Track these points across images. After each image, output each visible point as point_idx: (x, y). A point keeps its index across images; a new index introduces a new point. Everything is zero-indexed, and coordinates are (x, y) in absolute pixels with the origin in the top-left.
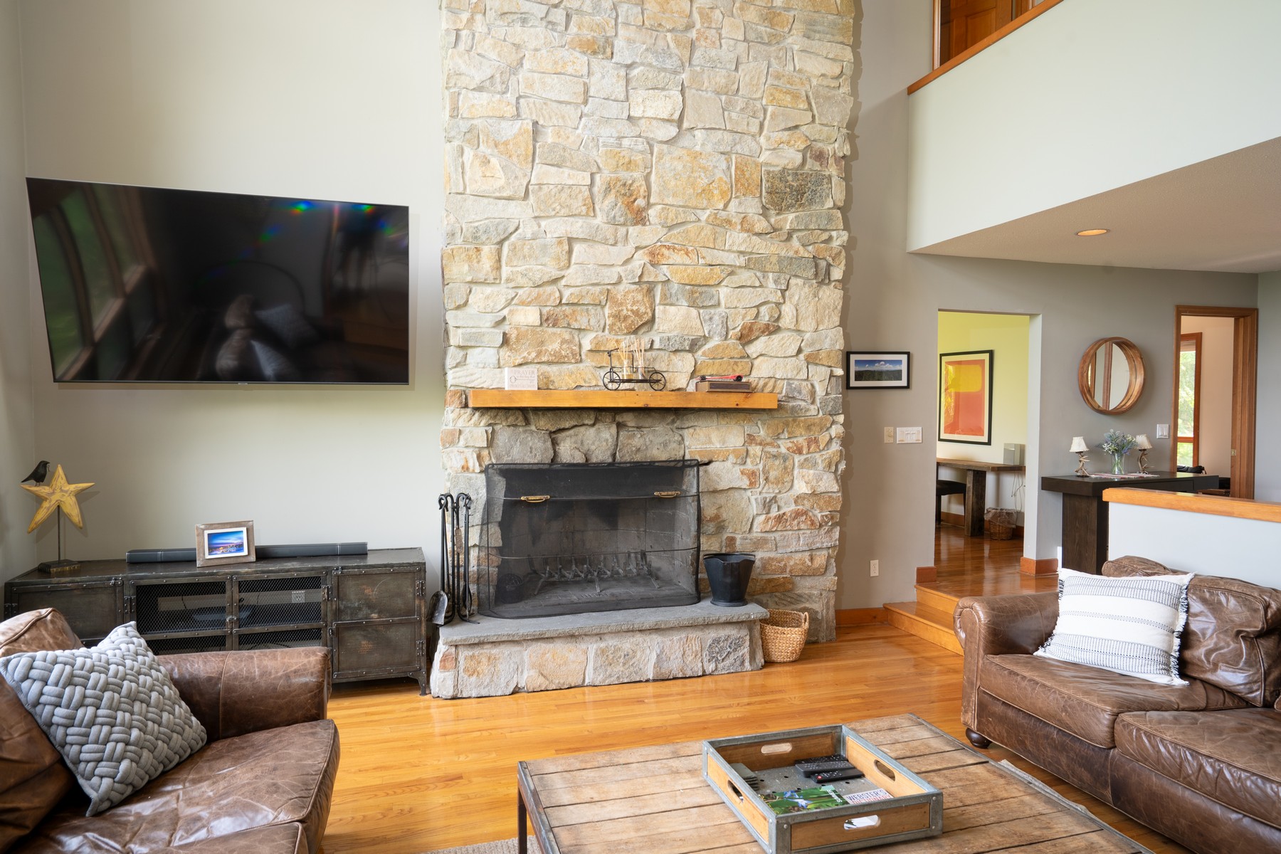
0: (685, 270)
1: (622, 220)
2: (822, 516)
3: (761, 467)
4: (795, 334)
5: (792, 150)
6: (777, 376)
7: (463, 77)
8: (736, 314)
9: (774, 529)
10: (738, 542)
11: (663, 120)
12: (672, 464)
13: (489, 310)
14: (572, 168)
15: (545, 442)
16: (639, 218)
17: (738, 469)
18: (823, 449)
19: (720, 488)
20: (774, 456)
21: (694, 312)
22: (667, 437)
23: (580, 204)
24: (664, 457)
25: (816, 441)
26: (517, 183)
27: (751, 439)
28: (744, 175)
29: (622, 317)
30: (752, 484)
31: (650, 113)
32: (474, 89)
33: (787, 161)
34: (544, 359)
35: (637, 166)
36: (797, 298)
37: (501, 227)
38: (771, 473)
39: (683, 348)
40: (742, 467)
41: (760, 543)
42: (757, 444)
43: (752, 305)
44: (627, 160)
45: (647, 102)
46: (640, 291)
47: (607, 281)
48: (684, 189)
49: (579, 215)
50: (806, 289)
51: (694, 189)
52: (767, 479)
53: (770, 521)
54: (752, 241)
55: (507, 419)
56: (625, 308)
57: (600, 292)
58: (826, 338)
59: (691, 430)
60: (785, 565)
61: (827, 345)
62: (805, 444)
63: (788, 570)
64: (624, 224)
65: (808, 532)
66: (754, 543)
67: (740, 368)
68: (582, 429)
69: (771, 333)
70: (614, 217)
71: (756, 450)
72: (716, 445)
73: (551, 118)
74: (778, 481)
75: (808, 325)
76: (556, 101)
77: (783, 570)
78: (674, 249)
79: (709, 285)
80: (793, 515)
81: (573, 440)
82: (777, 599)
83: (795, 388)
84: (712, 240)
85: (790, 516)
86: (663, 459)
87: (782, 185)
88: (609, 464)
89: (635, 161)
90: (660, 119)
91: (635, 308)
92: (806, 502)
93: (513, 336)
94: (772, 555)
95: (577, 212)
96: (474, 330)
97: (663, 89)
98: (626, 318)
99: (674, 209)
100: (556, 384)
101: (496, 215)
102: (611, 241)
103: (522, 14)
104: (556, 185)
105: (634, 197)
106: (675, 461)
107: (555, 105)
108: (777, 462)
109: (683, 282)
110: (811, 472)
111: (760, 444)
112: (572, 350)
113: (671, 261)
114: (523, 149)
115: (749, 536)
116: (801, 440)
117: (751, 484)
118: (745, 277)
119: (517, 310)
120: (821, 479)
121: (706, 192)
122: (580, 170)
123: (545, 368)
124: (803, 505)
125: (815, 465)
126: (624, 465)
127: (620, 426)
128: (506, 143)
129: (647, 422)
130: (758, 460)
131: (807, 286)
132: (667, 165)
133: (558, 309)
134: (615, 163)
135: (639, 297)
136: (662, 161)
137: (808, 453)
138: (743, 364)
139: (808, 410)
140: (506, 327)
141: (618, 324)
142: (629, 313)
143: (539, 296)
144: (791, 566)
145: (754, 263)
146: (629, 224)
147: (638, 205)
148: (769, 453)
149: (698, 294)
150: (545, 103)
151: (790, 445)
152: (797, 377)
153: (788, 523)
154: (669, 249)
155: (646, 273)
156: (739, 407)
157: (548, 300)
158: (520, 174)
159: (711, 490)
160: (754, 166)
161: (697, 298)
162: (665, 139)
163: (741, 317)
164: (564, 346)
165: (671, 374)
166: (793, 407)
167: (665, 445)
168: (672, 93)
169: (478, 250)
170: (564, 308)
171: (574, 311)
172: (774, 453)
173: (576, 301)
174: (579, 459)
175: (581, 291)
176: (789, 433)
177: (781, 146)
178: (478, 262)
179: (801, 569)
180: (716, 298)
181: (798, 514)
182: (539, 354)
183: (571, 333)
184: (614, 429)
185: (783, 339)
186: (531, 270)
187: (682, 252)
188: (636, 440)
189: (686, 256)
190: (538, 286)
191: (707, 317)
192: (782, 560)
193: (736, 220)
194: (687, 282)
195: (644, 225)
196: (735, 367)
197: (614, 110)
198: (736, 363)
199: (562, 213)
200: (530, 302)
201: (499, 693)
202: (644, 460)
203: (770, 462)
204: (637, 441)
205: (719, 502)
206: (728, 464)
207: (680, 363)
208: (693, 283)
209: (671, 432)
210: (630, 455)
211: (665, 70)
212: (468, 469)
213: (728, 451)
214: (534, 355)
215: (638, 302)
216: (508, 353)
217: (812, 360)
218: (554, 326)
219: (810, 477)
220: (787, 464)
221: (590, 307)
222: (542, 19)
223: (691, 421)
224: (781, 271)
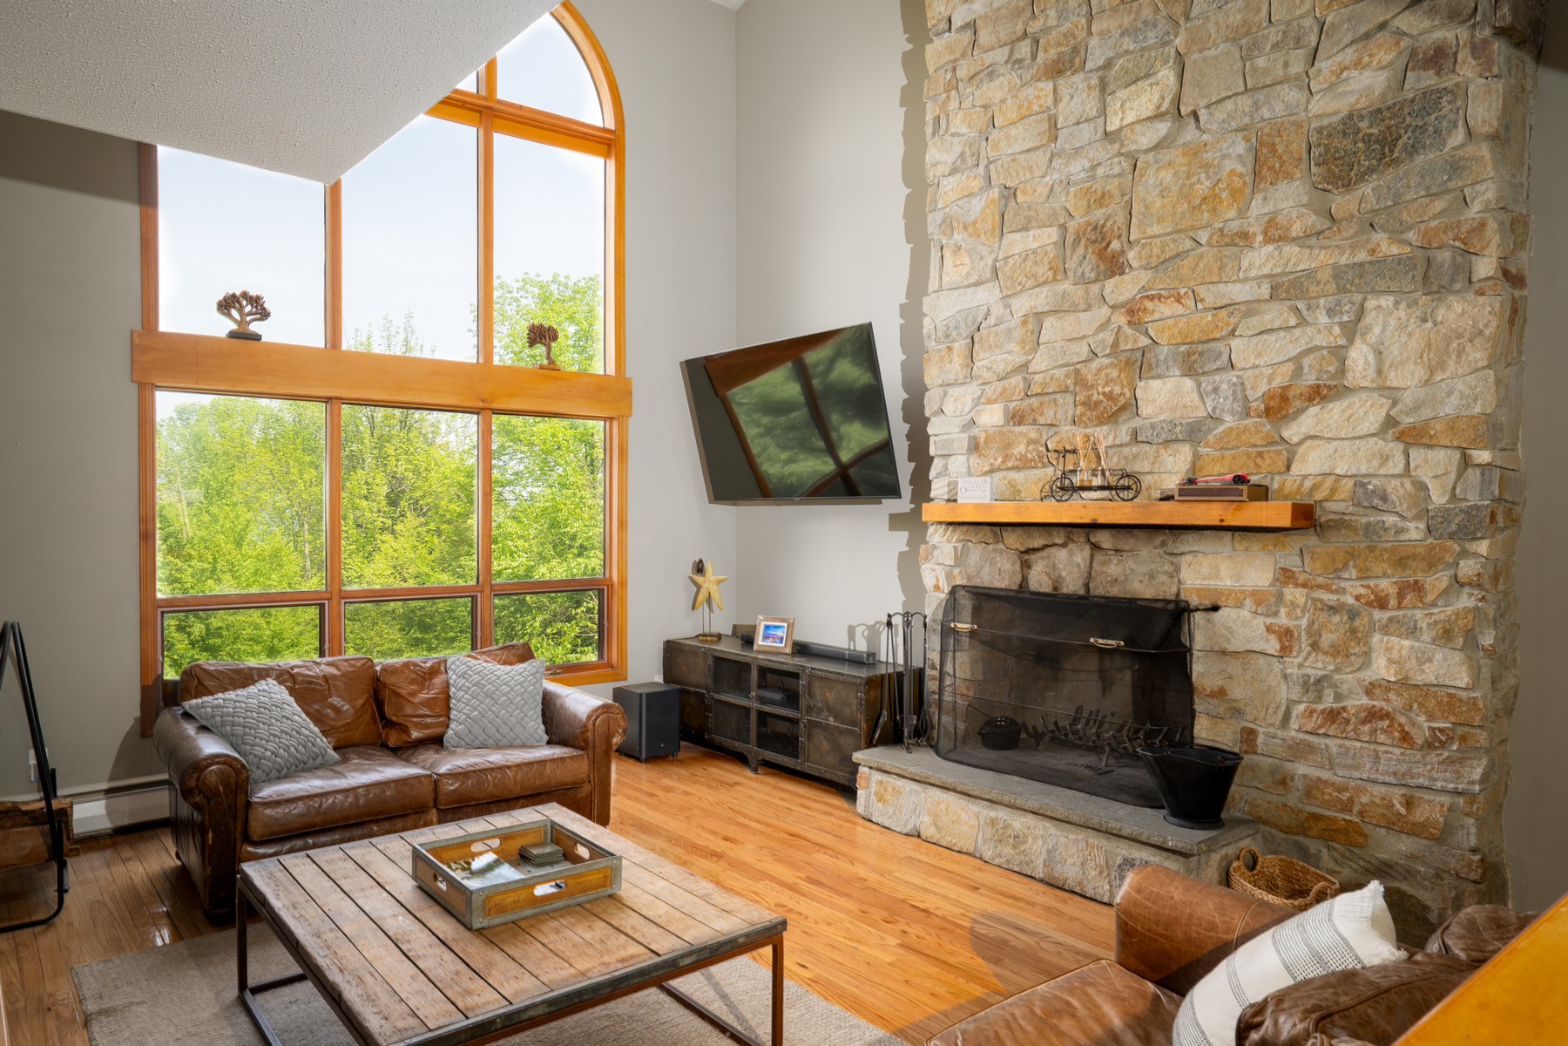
0: (1176, 323)
1: (1093, 275)
2: (1432, 729)
3: (1304, 622)
4: (1375, 395)
5: (1368, 73)
6: (1338, 471)
7: (939, 166)
8: (1256, 377)
9: (1322, 731)
10: (1260, 739)
11: (1149, 119)
12: (1160, 605)
13: (958, 413)
14: (1039, 227)
15: (1014, 563)
16: (1114, 266)
17: (1260, 622)
18: (1434, 605)
19: (1231, 648)
20: (1331, 608)
21: (1188, 383)
22: (1153, 566)
23: (1046, 268)
24: (1148, 593)
25: (1417, 587)
26: (982, 264)
27: (1286, 576)
28: (1275, 150)
29: (1092, 405)
30: (1285, 650)
31: (1130, 118)
32: (949, 175)
33: (1356, 96)
34: (1010, 464)
35: (1111, 196)
36: (1377, 331)
37: (970, 318)
38: (1324, 637)
39: (1173, 437)
40: (1269, 621)
41: (1300, 750)
42: (1297, 585)
43: (1282, 359)
44: (1099, 193)
45: (1128, 105)
46: (1115, 366)
47: (1076, 360)
48: (1174, 208)
49: (1045, 283)
50: (1402, 312)
51: (1189, 203)
52: (1315, 646)
53: (1315, 715)
54: (1285, 255)
55: (976, 534)
56: (1095, 391)
57: (1067, 376)
58: (1449, 394)
59: (1188, 558)
60: (1351, 800)
61: (1449, 408)
62: (1393, 591)
63: (1356, 809)
64: (1096, 281)
65: (1397, 751)
66: (1290, 747)
67: (1268, 461)
68: (1053, 550)
69: (1324, 399)
70: (1083, 274)
71: (1293, 594)
72: (1226, 582)
73: (1018, 175)
74: (1335, 651)
75: (1407, 378)
76: (1021, 153)
77: (1347, 806)
78: (1160, 297)
79: (1213, 340)
80: (1363, 715)
81: (1045, 563)
82: (1337, 855)
83: (1373, 492)
84: (1216, 270)
85: (1356, 715)
86: (1148, 596)
87: (1347, 144)
88: (1080, 598)
89: (1109, 191)
90: (1144, 120)
91: (1107, 389)
92: (1392, 696)
93: (982, 440)
94: (1326, 775)
95: (1043, 280)
96: (946, 436)
97: (1148, 76)
98: (1098, 403)
99: (1158, 240)
100: (1022, 495)
101: (966, 306)
102: (1082, 307)
103: (988, 68)
104: (1020, 254)
105: (1107, 241)
106: (1164, 600)
107: (1022, 157)
108: (1336, 619)
109: (1174, 342)
110: (1406, 643)
111: (1304, 586)
112: (1038, 451)
113: (1157, 316)
114: (990, 223)
115: (1279, 733)
116: (1386, 585)
117: (1283, 648)
118: (1276, 314)
119: (984, 410)
120: (1430, 660)
121: (1210, 199)
122: (1046, 227)
123: (1013, 475)
124: (1388, 700)
125: (1413, 631)
126: (1099, 600)
127: (1096, 547)
128: (974, 223)
129: (1127, 542)
130: (1298, 612)
131: (1403, 305)
132: (1151, 182)
133: (1025, 403)
134: (1085, 203)
135: (1115, 373)
136: (1143, 179)
137: (1399, 607)
138: (1272, 454)
139: (1402, 530)
140: (975, 431)
141: (1089, 413)
142: (1101, 397)
143: (1004, 390)
144: (1363, 805)
145: (1287, 289)
146: (1102, 278)
147: (1112, 250)
148: (1321, 601)
149: (1196, 356)
150: (1013, 160)
151: (1362, 591)
152: (1382, 472)
153: (1351, 727)
154: (1152, 300)
155: (1122, 339)
156: (1225, 524)
157: (1013, 394)
158: (985, 253)
159: (1216, 649)
160: (1293, 129)
161: (1195, 362)
162: (1150, 146)
163: (1265, 380)
164: (1031, 448)
165: (1156, 476)
166: (1369, 524)
167: (1152, 576)
168: (1160, 75)
169: (950, 349)
170: (1033, 400)
171: (1041, 403)
172: (1332, 603)
173: (1039, 390)
174: (1046, 587)
175: (1045, 378)
176: (1360, 570)
177: (1345, 74)
178: (950, 362)
179: (1383, 815)
180: (1225, 357)
181: (1372, 715)
182: (1006, 458)
183: (1038, 430)
184: (1087, 551)
185: (1349, 406)
186: (995, 361)
187: (1172, 299)
188: (1113, 567)
189: (1177, 304)
190: (1002, 379)
191: (1210, 388)
192: (1346, 789)
193: (1256, 229)
194: (1179, 340)
195: (1123, 273)
196: (1259, 460)
197: (1087, 132)
198: (1260, 454)
199: (1028, 286)
200: (996, 399)
201: (898, 830)
202: (1122, 596)
203: (1322, 617)
204: (1114, 569)
205: (1229, 670)
206: (1245, 613)
207: (1171, 459)
208: (1188, 340)
209: (1158, 560)
210: (1104, 587)
211: (1149, 48)
212: (938, 588)
213: (1243, 592)
214: (1000, 460)
215: (1112, 380)
216: (977, 460)
217: (1413, 437)
218: (1019, 425)
219: (1404, 653)
220: (1357, 623)
221: (1058, 396)
222: (1006, 62)
223: (1189, 543)
224: (1341, 290)
